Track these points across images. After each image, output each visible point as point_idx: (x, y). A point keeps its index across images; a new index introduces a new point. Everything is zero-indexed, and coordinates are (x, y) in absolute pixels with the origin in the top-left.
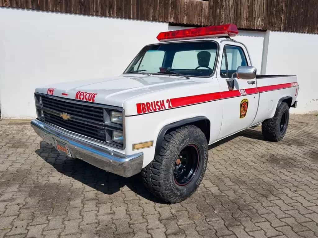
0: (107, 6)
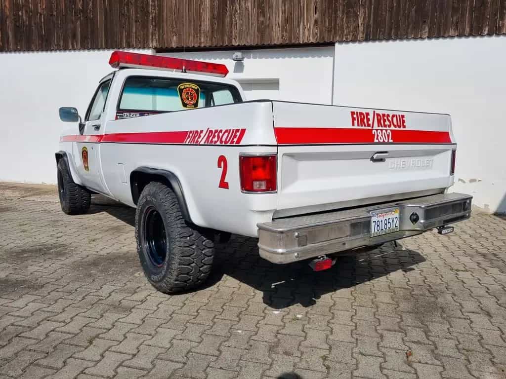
0: (70, 37)
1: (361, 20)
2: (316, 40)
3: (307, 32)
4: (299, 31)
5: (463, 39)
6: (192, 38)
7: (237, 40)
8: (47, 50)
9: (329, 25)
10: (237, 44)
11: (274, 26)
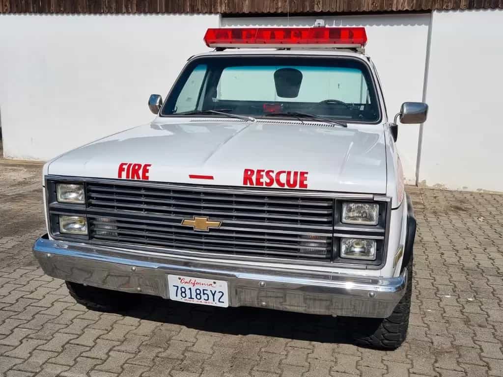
6: (267, 2)
7: (320, 6)
8: (95, 13)
10: (319, 10)
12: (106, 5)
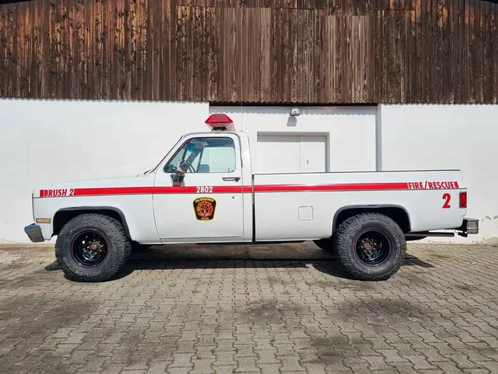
0: (119, 86)
1: (402, 86)
2: (366, 101)
3: (358, 94)
4: (351, 93)
5: (479, 105)
6: (252, 94)
7: (296, 98)
9: (376, 89)
10: (295, 102)
11: (329, 88)
12: (100, 93)
